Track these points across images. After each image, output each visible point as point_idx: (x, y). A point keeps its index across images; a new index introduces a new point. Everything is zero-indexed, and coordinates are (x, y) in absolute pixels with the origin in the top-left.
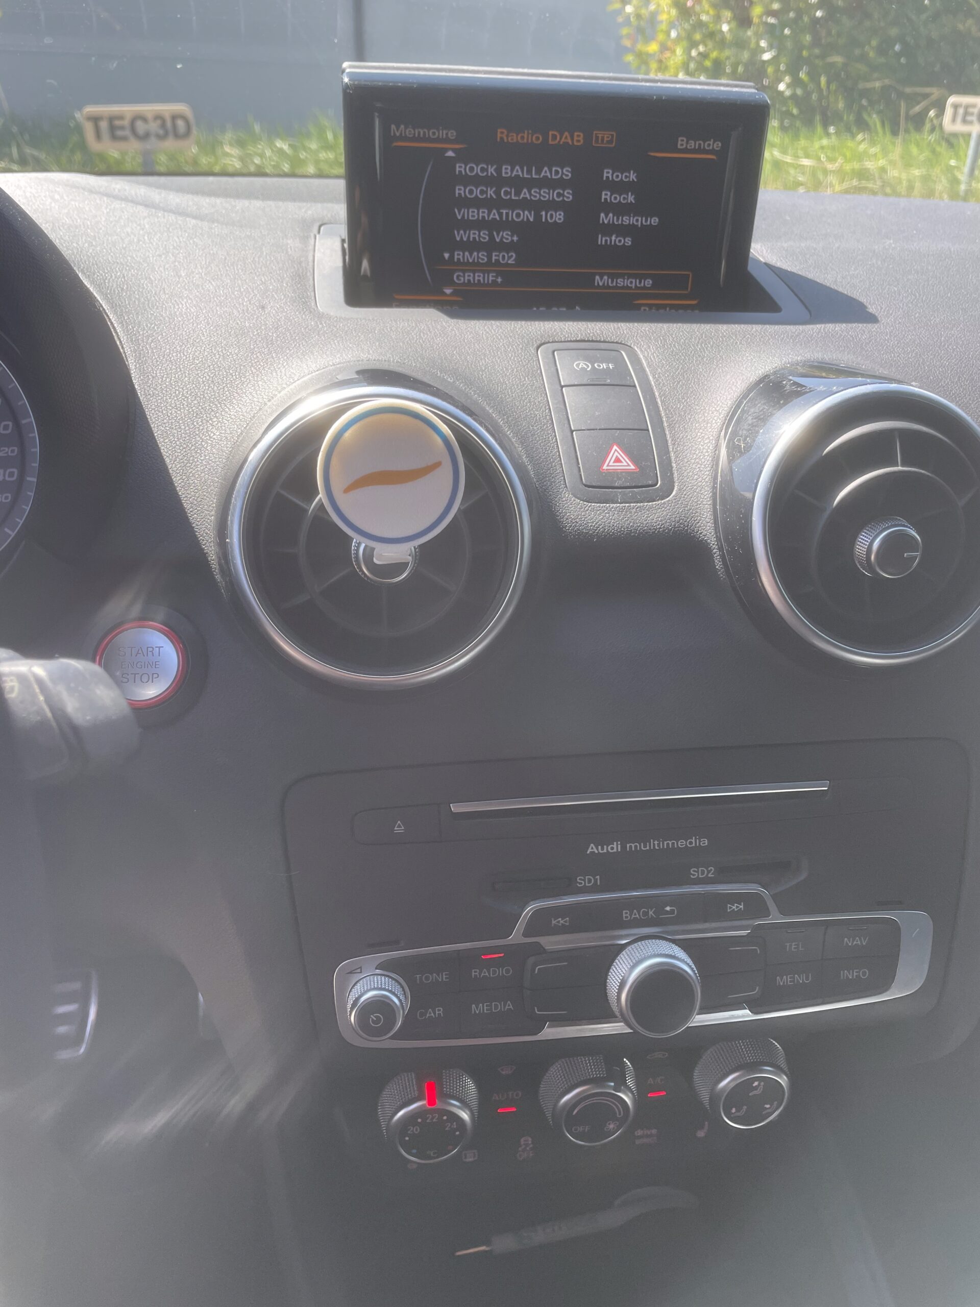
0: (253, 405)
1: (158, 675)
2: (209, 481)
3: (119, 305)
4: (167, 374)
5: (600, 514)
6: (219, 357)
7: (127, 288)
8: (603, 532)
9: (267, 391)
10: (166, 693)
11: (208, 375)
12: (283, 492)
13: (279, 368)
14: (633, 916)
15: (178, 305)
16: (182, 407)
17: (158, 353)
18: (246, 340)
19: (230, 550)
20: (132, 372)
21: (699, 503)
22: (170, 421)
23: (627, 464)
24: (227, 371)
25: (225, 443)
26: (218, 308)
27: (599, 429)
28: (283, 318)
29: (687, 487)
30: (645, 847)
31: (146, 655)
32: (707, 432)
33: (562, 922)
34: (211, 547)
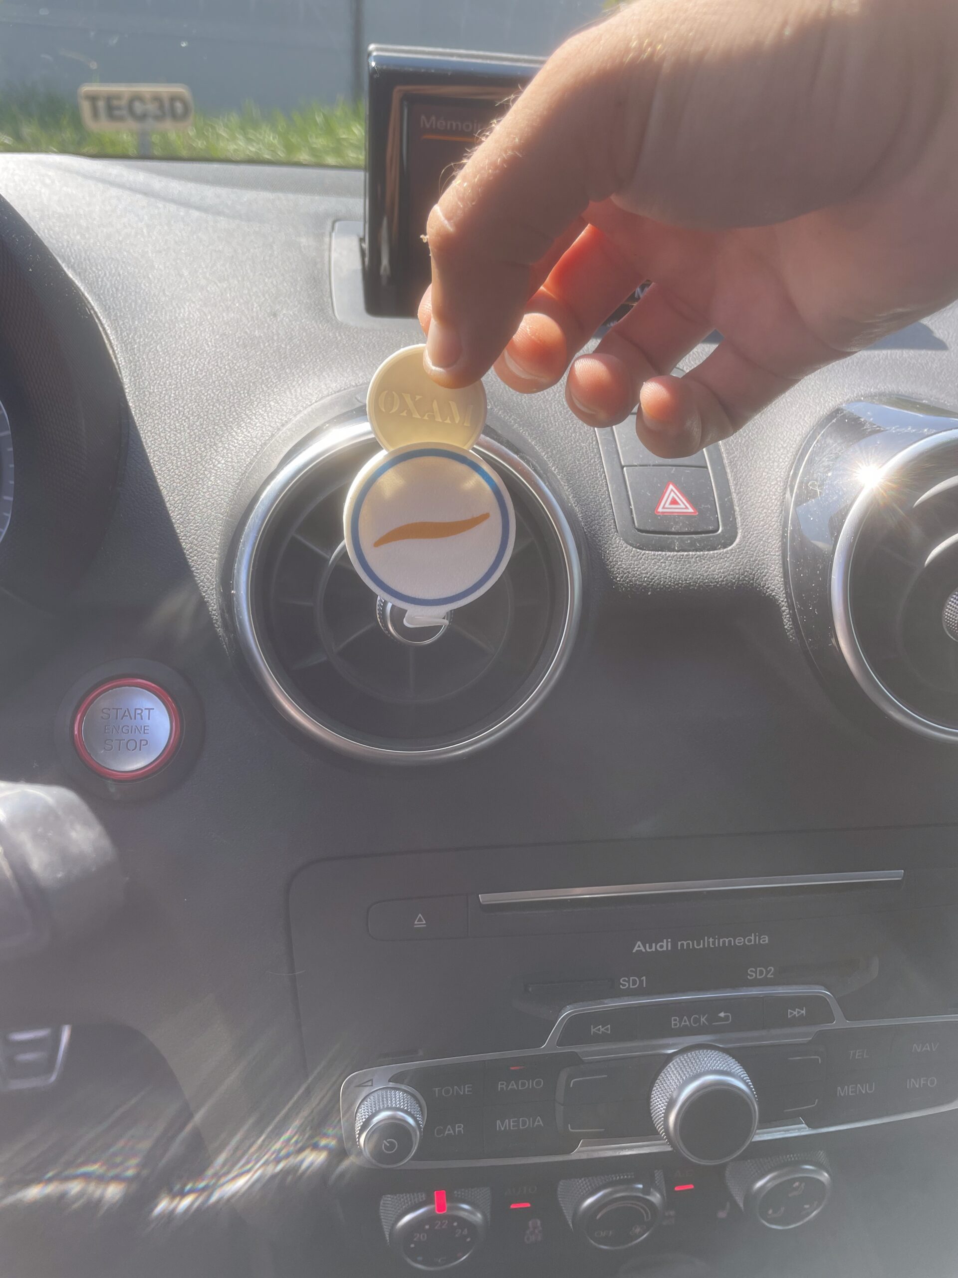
0: (264, 429)
1: (147, 741)
2: (212, 517)
3: (113, 308)
4: (166, 390)
5: (655, 563)
6: (226, 372)
7: (123, 288)
8: (658, 584)
9: (280, 414)
10: (156, 763)
11: (213, 392)
12: (299, 538)
13: (294, 386)
14: (683, 1023)
15: (180, 309)
16: (182, 429)
17: (156, 365)
18: (256, 352)
19: (236, 603)
20: (126, 387)
21: (766, 553)
22: (168, 446)
23: (685, 507)
24: (235, 388)
25: (231, 473)
26: (224, 314)
27: (654, 466)
28: (297, 327)
29: (752, 535)
30: (699, 944)
31: (133, 718)
32: (774, 473)
33: (602, 1030)
34: (213, 595)
